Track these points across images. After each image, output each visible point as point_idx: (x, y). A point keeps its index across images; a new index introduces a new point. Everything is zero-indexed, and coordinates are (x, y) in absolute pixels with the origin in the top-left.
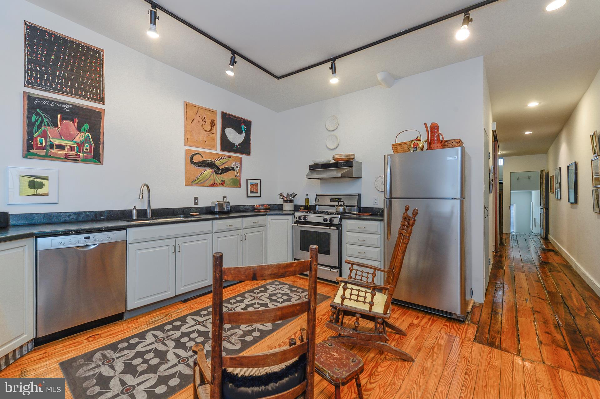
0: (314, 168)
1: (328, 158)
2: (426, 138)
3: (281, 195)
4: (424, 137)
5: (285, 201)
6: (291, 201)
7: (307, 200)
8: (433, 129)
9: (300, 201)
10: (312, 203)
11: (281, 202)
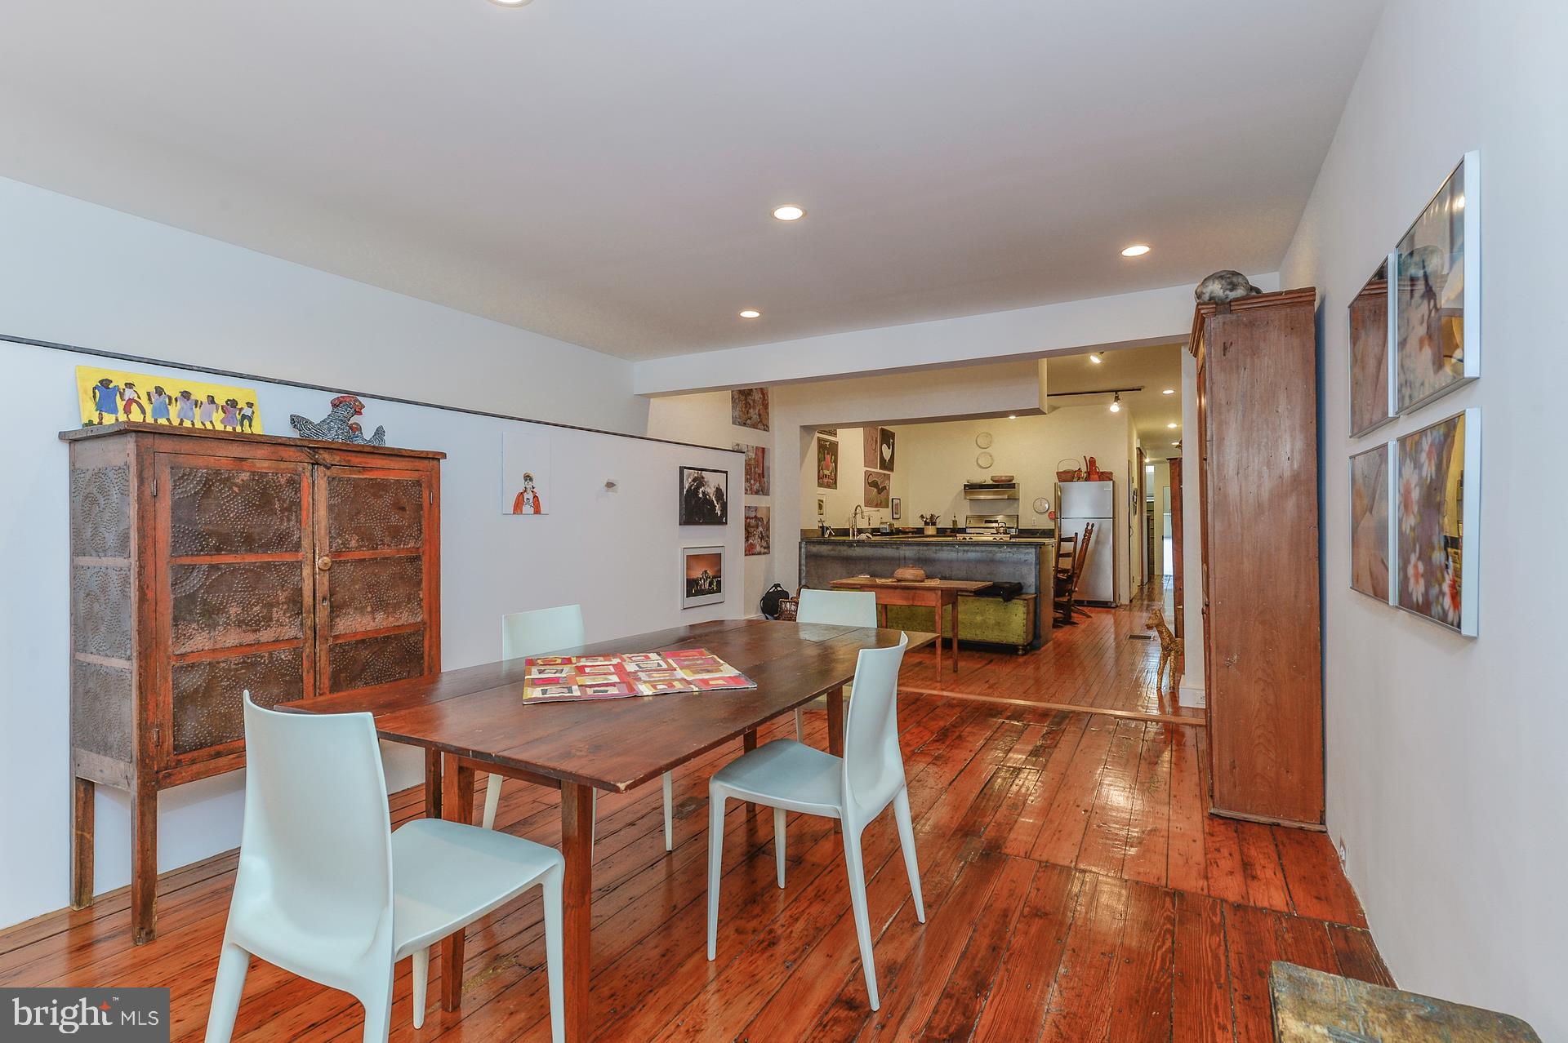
0: (971, 488)
1: (985, 477)
2: (1086, 470)
3: (922, 517)
4: (1084, 469)
5: (926, 524)
6: (934, 524)
7: (955, 522)
8: (1092, 463)
9: (944, 523)
10: (961, 525)
11: (921, 525)
